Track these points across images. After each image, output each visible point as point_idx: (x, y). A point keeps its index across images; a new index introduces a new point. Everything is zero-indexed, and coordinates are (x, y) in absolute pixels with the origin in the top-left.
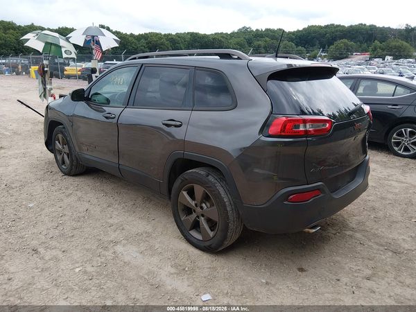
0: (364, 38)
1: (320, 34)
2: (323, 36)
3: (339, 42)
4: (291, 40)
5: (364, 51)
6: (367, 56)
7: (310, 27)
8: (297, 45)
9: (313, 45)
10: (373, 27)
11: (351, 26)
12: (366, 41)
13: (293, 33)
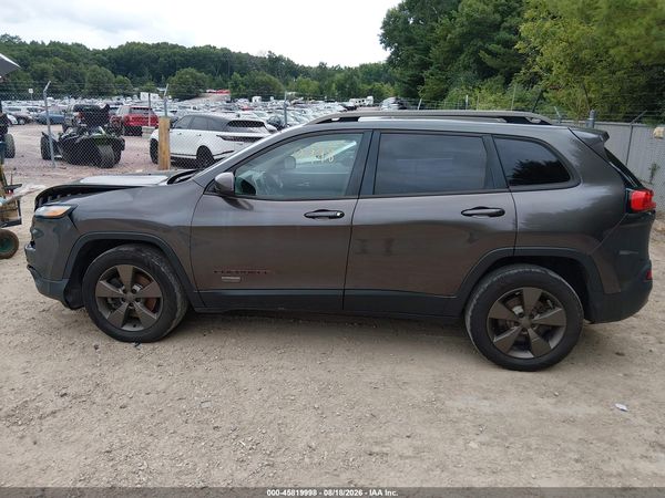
0: (216, 67)
1: (149, 57)
2: (156, 60)
3: (183, 71)
4: (102, 64)
5: (219, 87)
6: (226, 95)
7: (129, 45)
8: (115, 73)
9: (141, 75)
10: (225, 52)
11: (194, 48)
12: (220, 73)
13: (104, 52)
